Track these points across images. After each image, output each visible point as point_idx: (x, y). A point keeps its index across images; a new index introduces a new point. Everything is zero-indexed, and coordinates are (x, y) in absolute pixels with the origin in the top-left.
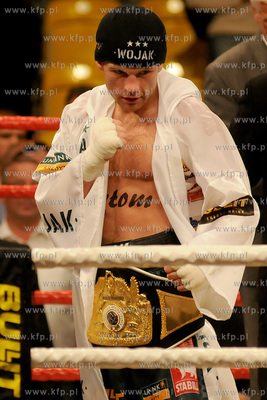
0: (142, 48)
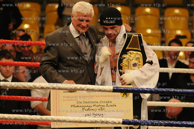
0: (111, 20)
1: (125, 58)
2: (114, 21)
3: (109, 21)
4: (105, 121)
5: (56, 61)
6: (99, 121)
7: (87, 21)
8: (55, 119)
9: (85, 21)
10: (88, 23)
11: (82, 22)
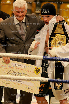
1: (53, 39)
2: (48, 12)
3: (45, 12)
4: (37, 80)
5: (4, 39)
6: (33, 79)
7: (22, 12)
8: (4, 77)
9: (20, 12)
10: (23, 14)
11: (18, 13)
